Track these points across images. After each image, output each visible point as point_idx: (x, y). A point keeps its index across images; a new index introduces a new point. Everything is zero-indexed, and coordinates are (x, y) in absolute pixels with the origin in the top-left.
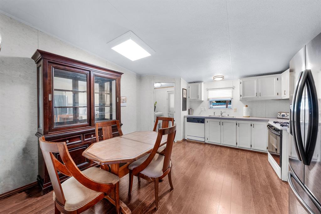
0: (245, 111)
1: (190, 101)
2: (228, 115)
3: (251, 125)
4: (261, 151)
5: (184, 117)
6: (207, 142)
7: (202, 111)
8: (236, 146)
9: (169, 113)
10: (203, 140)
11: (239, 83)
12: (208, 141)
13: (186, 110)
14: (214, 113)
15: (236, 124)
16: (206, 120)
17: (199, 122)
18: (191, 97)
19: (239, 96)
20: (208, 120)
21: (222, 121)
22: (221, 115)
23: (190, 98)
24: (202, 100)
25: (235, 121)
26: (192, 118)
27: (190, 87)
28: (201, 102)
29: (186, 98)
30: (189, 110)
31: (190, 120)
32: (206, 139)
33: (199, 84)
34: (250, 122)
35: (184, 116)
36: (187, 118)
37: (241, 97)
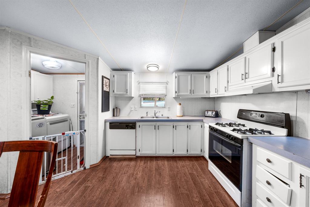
0: (179, 110)
1: (115, 97)
2: (162, 115)
3: (188, 126)
4: (196, 155)
5: (105, 122)
6: (138, 154)
7: (132, 110)
8: (173, 154)
9: (80, 116)
10: (133, 153)
11: (174, 77)
12: (140, 153)
13: (108, 110)
14: (147, 113)
15: (173, 127)
16: (138, 124)
17: (128, 129)
18: (116, 90)
19: (174, 92)
20: (141, 124)
21: (158, 123)
22: (155, 115)
23: (115, 92)
24: (132, 96)
25: (172, 123)
26: (117, 123)
27: (116, 76)
28: (131, 98)
29: (109, 92)
30: (114, 110)
31: (114, 125)
32: (138, 150)
33: (128, 73)
34: (186, 124)
35: (105, 120)
36: (110, 123)
37: (176, 94)
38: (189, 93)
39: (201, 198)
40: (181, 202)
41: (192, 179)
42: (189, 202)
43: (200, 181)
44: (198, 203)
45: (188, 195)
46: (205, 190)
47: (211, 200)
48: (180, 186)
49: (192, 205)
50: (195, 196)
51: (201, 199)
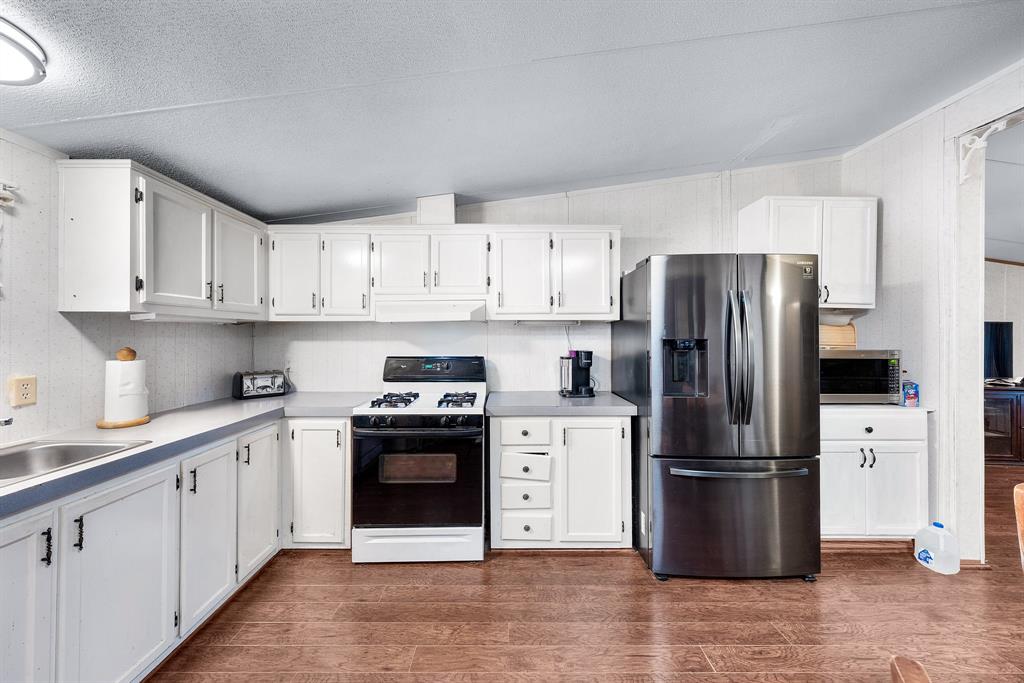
37: (142, 296)
38: (204, 297)
39: (442, 620)
40: (446, 676)
41: (367, 620)
42: (448, 654)
43: (383, 600)
44: (455, 630)
45: (428, 651)
46: (421, 601)
47: (454, 601)
48: (380, 666)
49: (459, 649)
50: (432, 631)
51: (446, 620)
